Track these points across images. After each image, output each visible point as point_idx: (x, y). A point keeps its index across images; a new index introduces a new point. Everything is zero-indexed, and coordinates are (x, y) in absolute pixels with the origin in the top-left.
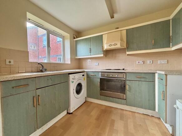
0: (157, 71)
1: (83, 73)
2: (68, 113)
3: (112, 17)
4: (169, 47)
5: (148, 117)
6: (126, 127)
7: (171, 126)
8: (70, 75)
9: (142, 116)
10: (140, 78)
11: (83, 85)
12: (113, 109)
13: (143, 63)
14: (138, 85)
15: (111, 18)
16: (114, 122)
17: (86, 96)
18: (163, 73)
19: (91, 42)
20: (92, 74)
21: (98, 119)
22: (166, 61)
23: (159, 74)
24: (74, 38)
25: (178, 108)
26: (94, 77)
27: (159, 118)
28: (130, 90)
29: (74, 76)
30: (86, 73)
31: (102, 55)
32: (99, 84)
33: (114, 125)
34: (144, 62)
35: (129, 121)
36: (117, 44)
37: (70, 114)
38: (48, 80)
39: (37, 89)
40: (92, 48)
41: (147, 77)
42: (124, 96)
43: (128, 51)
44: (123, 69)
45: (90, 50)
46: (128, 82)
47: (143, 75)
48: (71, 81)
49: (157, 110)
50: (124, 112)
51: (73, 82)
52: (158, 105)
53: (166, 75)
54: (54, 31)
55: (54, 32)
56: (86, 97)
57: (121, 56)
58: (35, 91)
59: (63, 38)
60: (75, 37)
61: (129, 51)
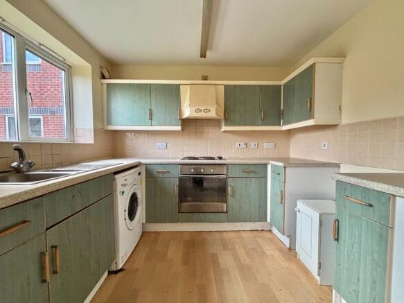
0: (271, 162)
1: (138, 168)
2: (110, 273)
3: (203, 55)
4: (280, 125)
5: (258, 232)
6: (236, 258)
7: (288, 237)
8: (117, 177)
9: (251, 235)
10: (248, 172)
11: (139, 196)
12: (206, 235)
13: (245, 147)
14: (246, 185)
15: (201, 56)
16: (217, 258)
17: (144, 222)
18: (282, 164)
19: (153, 96)
20: (160, 169)
21: (186, 261)
22: (273, 144)
23: (273, 166)
24: (103, 77)
25: (299, 211)
26: (166, 175)
27: (270, 231)
28: (233, 196)
29: (125, 178)
30: (144, 167)
31: (179, 128)
32: (176, 189)
33: (218, 263)
34: (246, 144)
35: (237, 247)
36: (209, 111)
37: (116, 272)
38: (73, 196)
39: (47, 229)
40: (154, 109)
41: (257, 170)
42: (222, 207)
43: (226, 125)
44: (221, 158)
45: (151, 114)
46: (230, 182)
47: (252, 168)
48: (118, 192)
49: (269, 220)
50: (225, 235)
51: (123, 192)
52: (272, 212)
53: (285, 168)
54: (40, 44)
55: (42, 47)
56: (143, 224)
57: (211, 132)
58: (43, 236)
59: (69, 69)
60: (106, 74)
61: (229, 125)
